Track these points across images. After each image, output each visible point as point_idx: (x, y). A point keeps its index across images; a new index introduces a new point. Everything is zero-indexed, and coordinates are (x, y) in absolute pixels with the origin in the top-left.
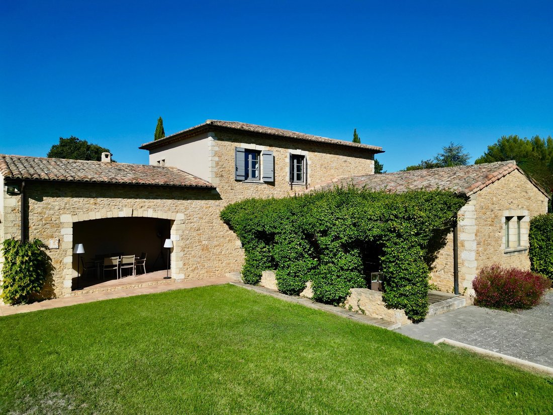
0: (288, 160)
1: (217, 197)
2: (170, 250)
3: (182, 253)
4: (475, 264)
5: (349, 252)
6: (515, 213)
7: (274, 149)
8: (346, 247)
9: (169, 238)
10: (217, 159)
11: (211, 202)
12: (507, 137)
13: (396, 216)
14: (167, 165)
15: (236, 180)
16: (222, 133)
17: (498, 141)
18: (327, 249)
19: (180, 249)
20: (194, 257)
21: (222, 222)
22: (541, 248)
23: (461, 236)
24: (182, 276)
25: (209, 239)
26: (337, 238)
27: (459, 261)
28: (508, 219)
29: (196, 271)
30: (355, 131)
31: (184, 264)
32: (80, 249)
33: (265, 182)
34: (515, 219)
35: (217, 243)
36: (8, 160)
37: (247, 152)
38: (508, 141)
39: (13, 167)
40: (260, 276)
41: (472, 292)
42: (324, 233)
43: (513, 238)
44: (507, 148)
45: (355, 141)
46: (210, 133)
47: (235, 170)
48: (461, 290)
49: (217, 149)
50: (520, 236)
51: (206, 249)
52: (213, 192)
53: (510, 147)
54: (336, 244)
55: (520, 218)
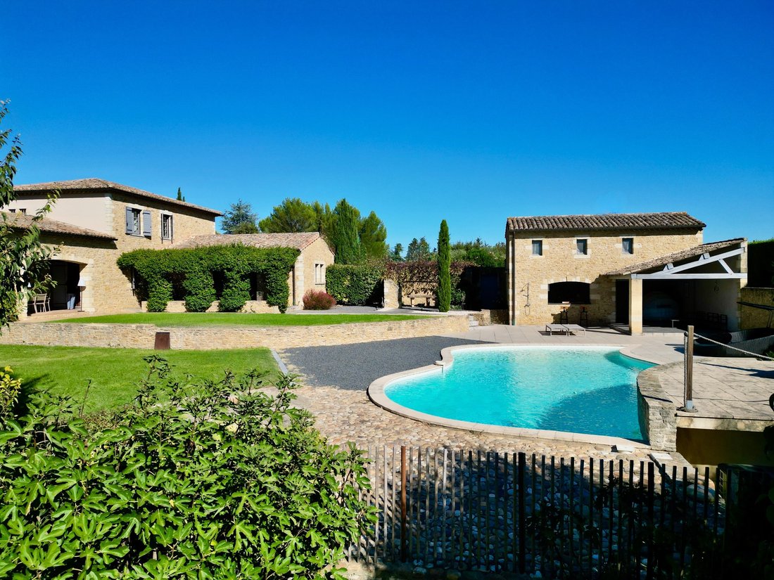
0: (159, 219)
1: (114, 247)
3: (93, 292)
4: (303, 288)
5: (244, 280)
6: (320, 263)
7: (150, 209)
8: (243, 278)
10: (113, 215)
11: (111, 251)
12: (291, 200)
13: (275, 259)
15: (126, 234)
16: (118, 194)
17: (283, 203)
18: (233, 279)
19: (91, 287)
20: (100, 295)
21: (117, 267)
22: (331, 282)
23: (297, 273)
24: (93, 310)
25: (110, 281)
26: (238, 272)
27: (296, 287)
28: (317, 265)
29: (102, 306)
30: (179, 190)
31: (95, 300)
33: (146, 237)
34: (319, 266)
35: (115, 284)
37: (134, 210)
38: (292, 203)
40: (165, 305)
41: (302, 303)
42: (229, 270)
43: (318, 277)
44: (292, 211)
45: (179, 198)
46: (109, 194)
47: (125, 225)
48: (297, 303)
49: (113, 207)
50: (321, 276)
51: (107, 289)
52: (112, 242)
53: (294, 210)
54: (238, 276)
55: (321, 265)
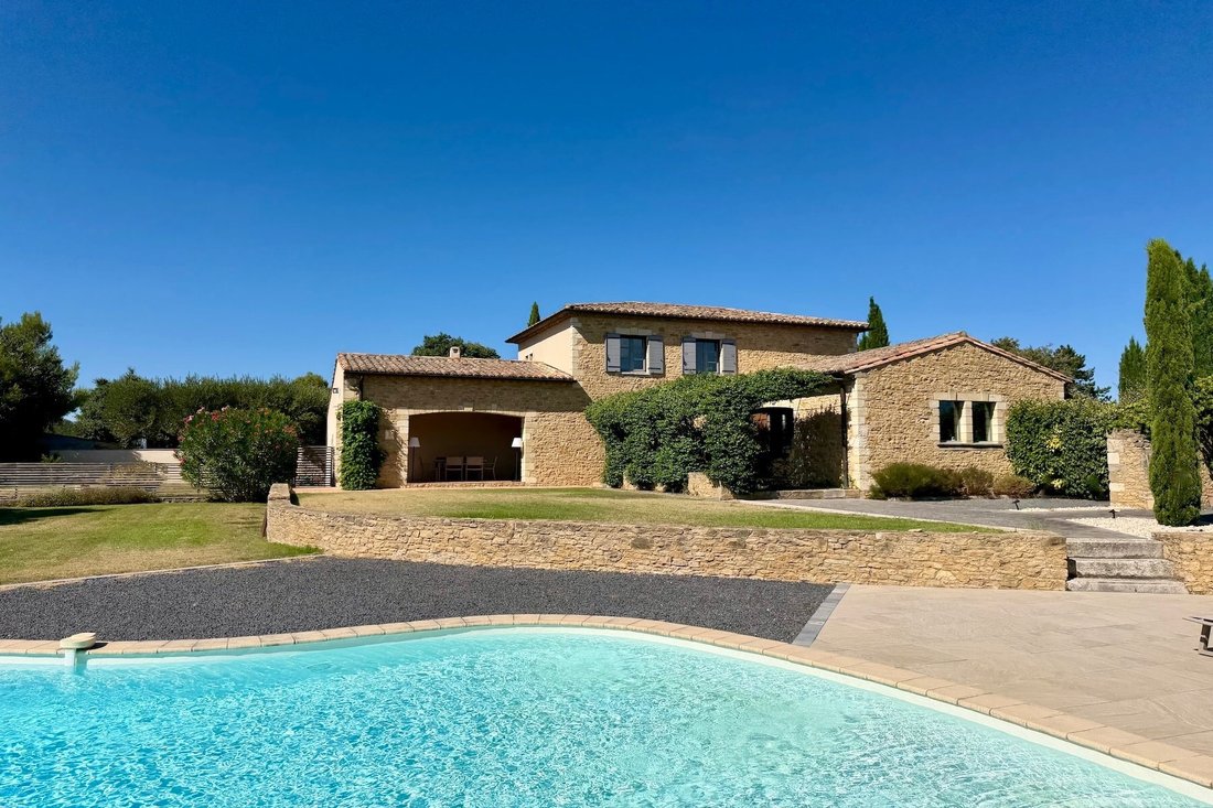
2: (519, 452)
6: (968, 398)
9: (520, 435)
10: (580, 348)
11: (572, 398)
14: (535, 359)
15: (607, 372)
16: (586, 317)
19: (532, 449)
20: (550, 459)
24: (534, 480)
25: (569, 440)
29: (554, 476)
31: (537, 468)
32: (416, 443)
33: (653, 374)
34: (970, 404)
35: (580, 446)
36: (349, 357)
39: (352, 363)
41: (861, 483)
46: (572, 320)
47: (605, 360)
49: (580, 336)
52: (574, 386)
